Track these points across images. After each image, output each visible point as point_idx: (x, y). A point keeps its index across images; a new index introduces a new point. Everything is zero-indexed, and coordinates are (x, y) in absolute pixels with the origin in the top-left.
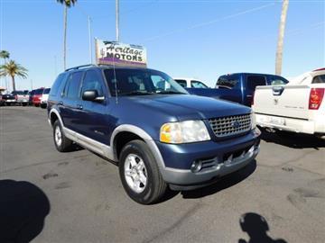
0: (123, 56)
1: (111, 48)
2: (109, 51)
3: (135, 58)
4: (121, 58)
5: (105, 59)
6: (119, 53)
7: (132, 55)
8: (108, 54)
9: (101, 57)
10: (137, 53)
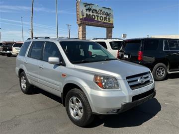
0: (98, 16)
1: (89, 10)
2: (88, 13)
3: (105, 18)
4: (96, 19)
5: (85, 19)
7: (103, 16)
9: (81, 17)
10: (107, 14)
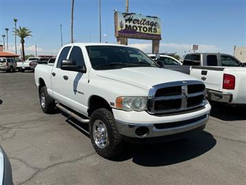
0: (140, 27)
1: (130, 20)
2: (128, 23)
3: (150, 29)
4: (138, 30)
5: (124, 31)
6: (137, 25)
7: (148, 27)
8: (126, 26)
9: (119, 29)
10: (153, 24)
